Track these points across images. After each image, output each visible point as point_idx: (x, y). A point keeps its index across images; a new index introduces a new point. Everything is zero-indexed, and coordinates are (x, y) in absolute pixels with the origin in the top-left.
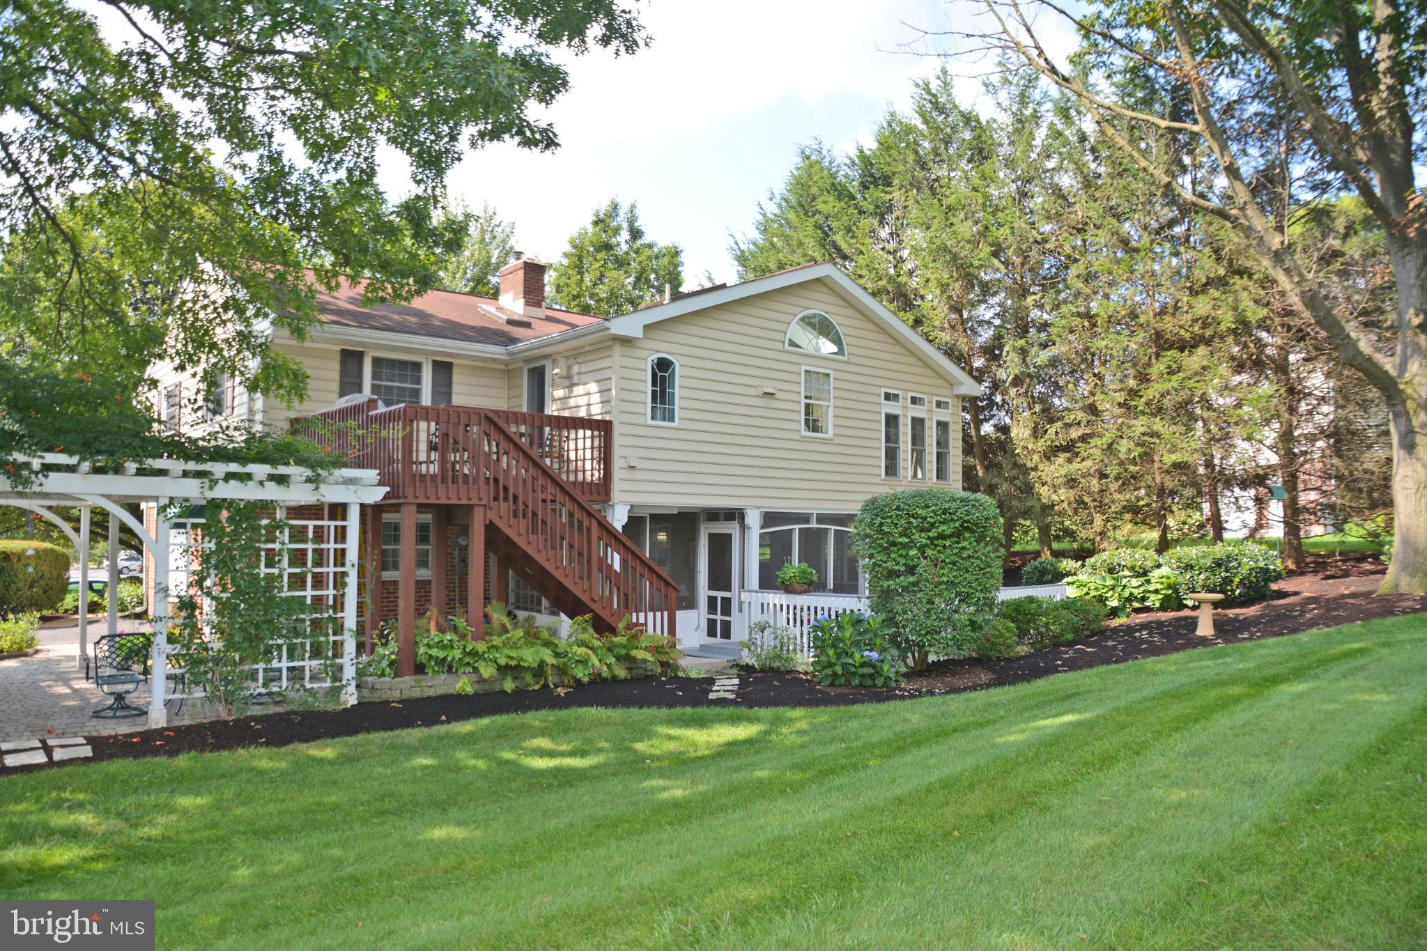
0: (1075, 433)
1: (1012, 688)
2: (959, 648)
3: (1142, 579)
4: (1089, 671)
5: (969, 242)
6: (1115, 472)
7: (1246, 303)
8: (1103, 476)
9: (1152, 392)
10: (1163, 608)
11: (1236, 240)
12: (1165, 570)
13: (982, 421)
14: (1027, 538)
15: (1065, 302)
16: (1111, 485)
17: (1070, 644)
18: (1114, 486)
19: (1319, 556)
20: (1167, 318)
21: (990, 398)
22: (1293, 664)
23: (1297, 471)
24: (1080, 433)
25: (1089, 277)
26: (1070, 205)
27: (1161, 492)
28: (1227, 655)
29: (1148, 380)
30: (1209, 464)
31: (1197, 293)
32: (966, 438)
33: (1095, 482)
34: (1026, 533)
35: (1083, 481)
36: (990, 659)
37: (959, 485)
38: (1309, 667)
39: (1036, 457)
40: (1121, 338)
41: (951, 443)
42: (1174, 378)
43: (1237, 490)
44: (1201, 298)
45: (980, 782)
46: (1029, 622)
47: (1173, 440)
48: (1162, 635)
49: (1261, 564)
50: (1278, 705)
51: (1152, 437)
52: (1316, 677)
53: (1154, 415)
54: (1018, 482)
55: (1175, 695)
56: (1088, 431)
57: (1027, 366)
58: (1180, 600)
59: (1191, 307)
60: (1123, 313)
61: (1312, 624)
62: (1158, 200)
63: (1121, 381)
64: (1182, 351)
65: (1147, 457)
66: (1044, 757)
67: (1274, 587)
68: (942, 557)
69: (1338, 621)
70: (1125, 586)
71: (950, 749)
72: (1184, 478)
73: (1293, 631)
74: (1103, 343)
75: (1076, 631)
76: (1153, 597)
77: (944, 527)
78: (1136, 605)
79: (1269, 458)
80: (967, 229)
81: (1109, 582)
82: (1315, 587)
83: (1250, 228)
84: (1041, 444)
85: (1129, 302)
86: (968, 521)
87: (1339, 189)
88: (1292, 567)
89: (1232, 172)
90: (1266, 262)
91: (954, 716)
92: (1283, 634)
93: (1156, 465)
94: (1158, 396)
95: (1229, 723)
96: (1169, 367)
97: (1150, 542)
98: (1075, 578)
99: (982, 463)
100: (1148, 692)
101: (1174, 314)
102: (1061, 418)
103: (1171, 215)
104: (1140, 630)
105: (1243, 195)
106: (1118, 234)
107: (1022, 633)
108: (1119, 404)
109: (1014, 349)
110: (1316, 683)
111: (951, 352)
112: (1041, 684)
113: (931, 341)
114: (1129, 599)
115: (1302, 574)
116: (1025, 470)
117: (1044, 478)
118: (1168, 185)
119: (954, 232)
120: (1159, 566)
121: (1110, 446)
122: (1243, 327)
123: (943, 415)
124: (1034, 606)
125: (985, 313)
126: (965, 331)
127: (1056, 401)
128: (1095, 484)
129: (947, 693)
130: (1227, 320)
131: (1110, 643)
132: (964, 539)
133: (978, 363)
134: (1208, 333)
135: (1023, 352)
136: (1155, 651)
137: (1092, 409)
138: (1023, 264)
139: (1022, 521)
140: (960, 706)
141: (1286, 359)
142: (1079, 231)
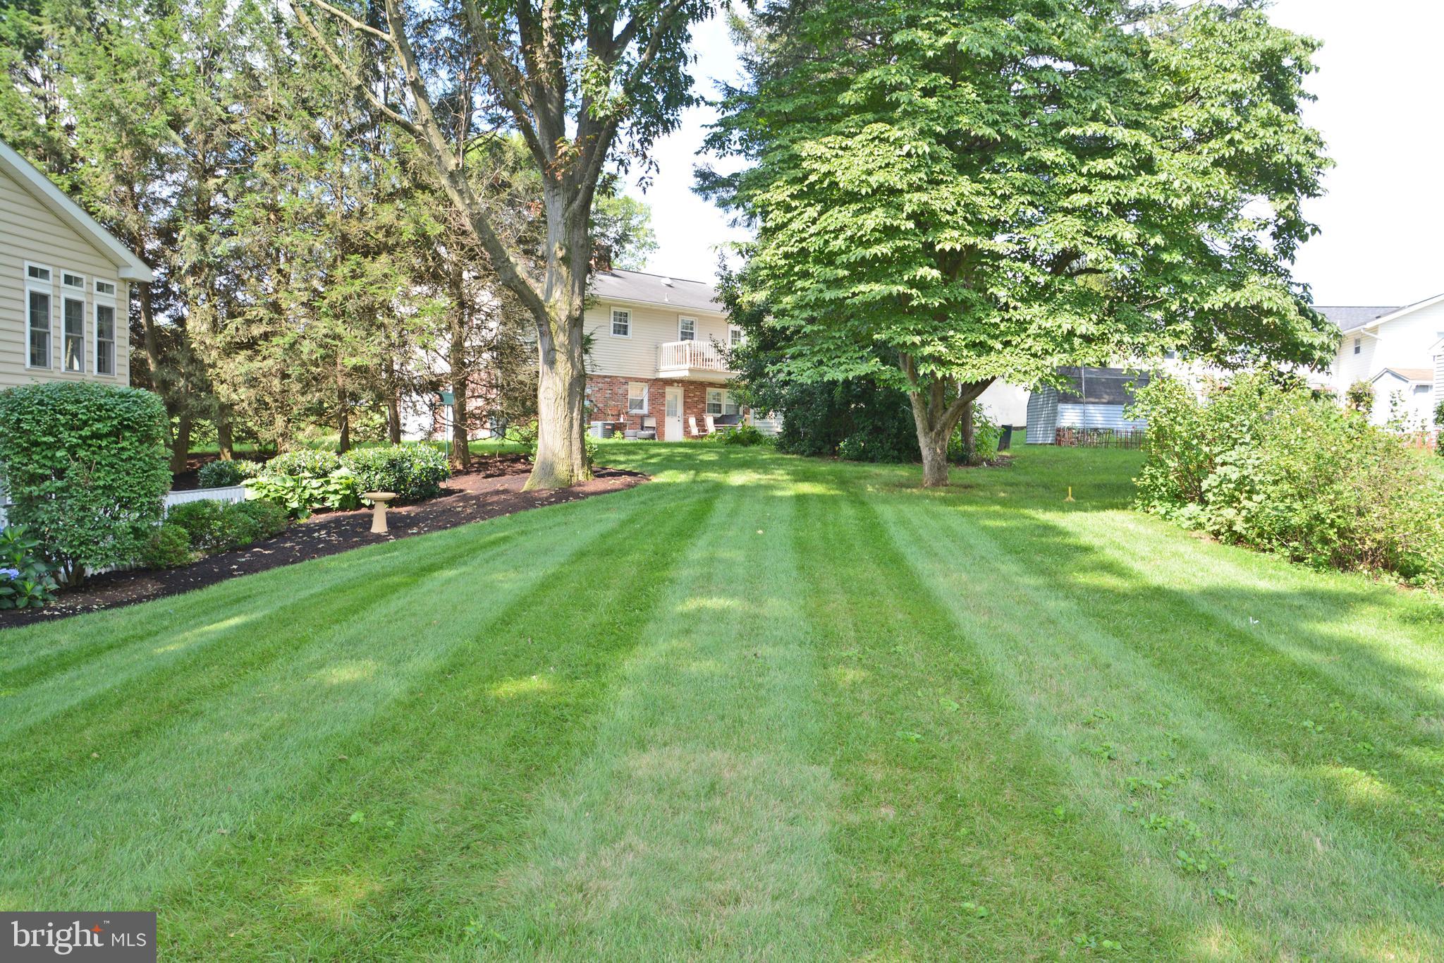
0: (256, 331)
1: (182, 597)
2: (122, 557)
3: (322, 480)
4: (265, 574)
5: (142, 105)
6: (297, 373)
7: (426, 217)
8: (285, 376)
9: (335, 295)
10: (341, 508)
11: (420, 155)
12: (344, 471)
13: (156, 311)
14: (205, 440)
15: (251, 190)
16: (293, 386)
17: (247, 548)
18: (296, 387)
19: (483, 457)
20: (354, 222)
21: (165, 285)
22: (449, 554)
23: (466, 379)
24: (261, 331)
25: (276, 169)
26: (260, 87)
27: (342, 394)
28: (396, 549)
29: (332, 282)
30: (390, 370)
31: (383, 201)
32: (135, 328)
33: (276, 382)
34: (205, 434)
35: (264, 380)
36: (158, 568)
37: (127, 380)
38: (461, 556)
39: (214, 353)
40: (307, 236)
41: (116, 332)
42: (357, 282)
43: (414, 394)
44: (386, 206)
45: (129, 696)
46: (203, 526)
47: (355, 344)
48: (340, 534)
49: (431, 465)
50: (429, 591)
51: (334, 339)
52: (465, 563)
53: (336, 317)
54: (194, 379)
55: (340, 590)
56: (269, 329)
57: (206, 254)
58: (358, 499)
59: (375, 214)
60: (310, 210)
61: (470, 518)
62: (350, 102)
63: (306, 281)
64: (366, 257)
65: (330, 359)
66: (202, 663)
67: (442, 485)
68: (98, 458)
69: (492, 514)
70: (305, 488)
71: (101, 667)
72: (364, 382)
73: (455, 525)
74: (288, 240)
75: (254, 534)
76: (332, 497)
77: (98, 425)
78: (316, 506)
79: (442, 367)
80: (139, 90)
81: (290, 484)
82: (477, 485)
83: (430, 145)
84: (220, 340)
85: (316, 201)
86: (128, 419)
87: (512, 127)
88: (460, 467)
89: (419, 90)
90: (444, 181)
91: (112, 632)
92: (446, 528)
93: (339, 367)
94: (340, 299)
95: (385, 612)
96: (353, 271)
97: (331, 443)
98: (254, 480)
99: (155, 357)
100: (317, 589)
101: (359, 219)
102: (242, 314)
103: (363, 120)
104: (319, 531)
105: (426, 114)
106: (308, 128)
107: (195, 540)
108: (303, 304)
109: (192, 233)
110: (463, 569)
111: (117, 230)
112: (214, 590)
113: (92, 214)
114: (311, 499)
115: (468, 473)
116: (203, 367)
117: (223, 376)
118: (359, 88)
119: (124, 91)
120: (339, 467)
121: (292, 345)
122: (423, 241)
123: (106, 300)
124: (208, 510)
125: (160, 189)
126: (136, 207)
127: (240, 295)
128: (276, 384)
129: (107, 608)
130: (409, 232)
131: (288, 545)
132: (124, 438)
133: (152, 244)
134: (391, 241)
135: (202, 239)
136: (331, 549)
137: (276, 307)
138: (206, 142)
139: (202, 422)
140: (120, 620)
141: (460, 274)
142: (268, 117)
